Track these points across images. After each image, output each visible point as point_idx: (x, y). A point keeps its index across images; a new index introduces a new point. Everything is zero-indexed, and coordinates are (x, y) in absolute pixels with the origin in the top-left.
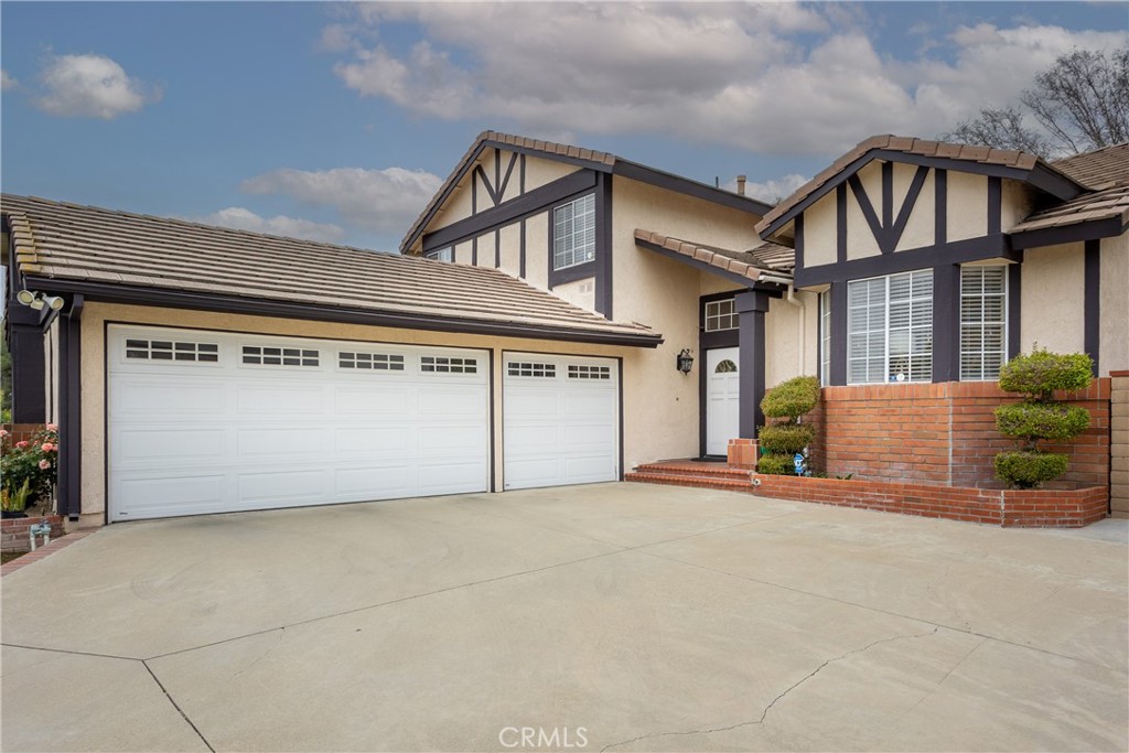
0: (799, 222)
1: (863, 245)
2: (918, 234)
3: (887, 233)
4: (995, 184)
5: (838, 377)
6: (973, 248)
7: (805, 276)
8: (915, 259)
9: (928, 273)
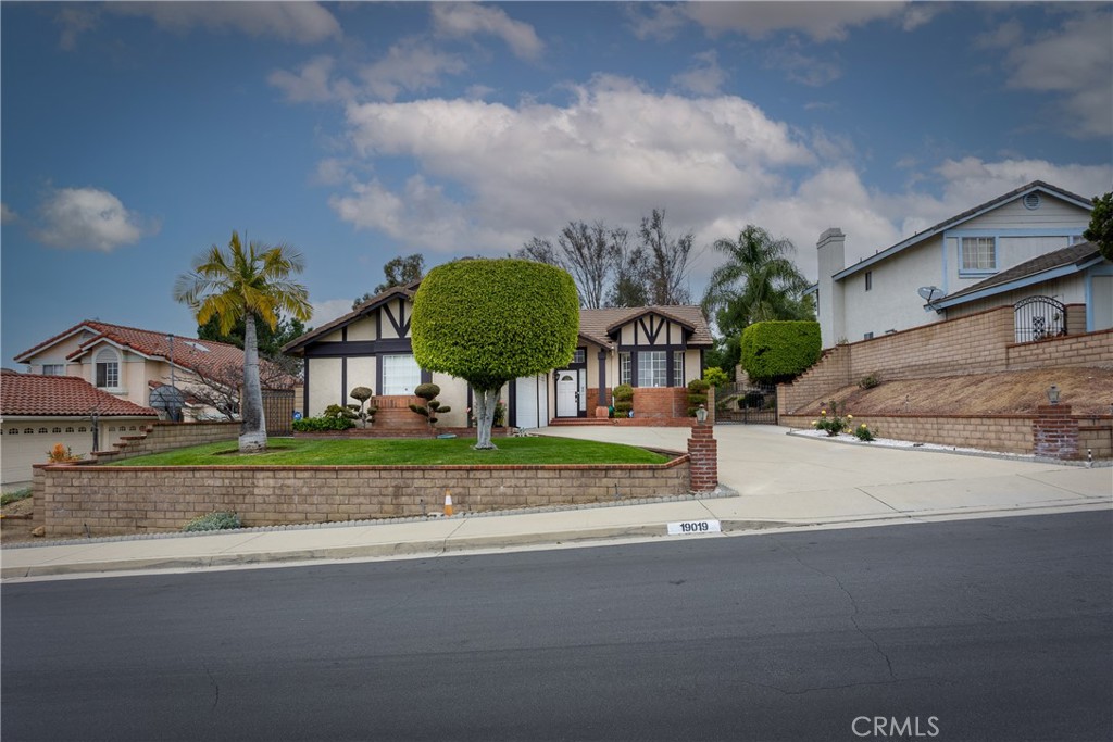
0: (620, 331)
1: (643, 340)
2: (661, 340)
3: (652, 338)
4: (683, 329)
5: (634, 383)
6: (677, 347)
7: (621, 348)
8: (660, 348)
9: (665, 352)
